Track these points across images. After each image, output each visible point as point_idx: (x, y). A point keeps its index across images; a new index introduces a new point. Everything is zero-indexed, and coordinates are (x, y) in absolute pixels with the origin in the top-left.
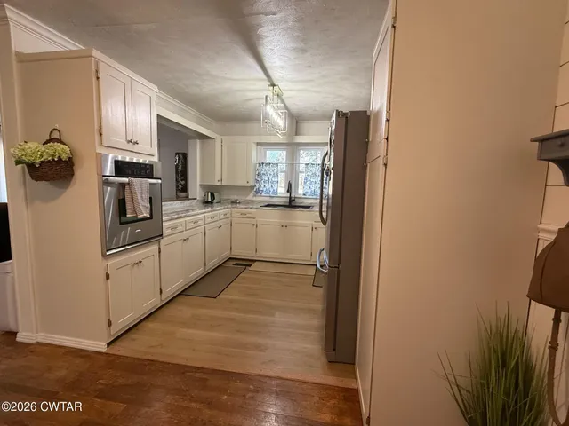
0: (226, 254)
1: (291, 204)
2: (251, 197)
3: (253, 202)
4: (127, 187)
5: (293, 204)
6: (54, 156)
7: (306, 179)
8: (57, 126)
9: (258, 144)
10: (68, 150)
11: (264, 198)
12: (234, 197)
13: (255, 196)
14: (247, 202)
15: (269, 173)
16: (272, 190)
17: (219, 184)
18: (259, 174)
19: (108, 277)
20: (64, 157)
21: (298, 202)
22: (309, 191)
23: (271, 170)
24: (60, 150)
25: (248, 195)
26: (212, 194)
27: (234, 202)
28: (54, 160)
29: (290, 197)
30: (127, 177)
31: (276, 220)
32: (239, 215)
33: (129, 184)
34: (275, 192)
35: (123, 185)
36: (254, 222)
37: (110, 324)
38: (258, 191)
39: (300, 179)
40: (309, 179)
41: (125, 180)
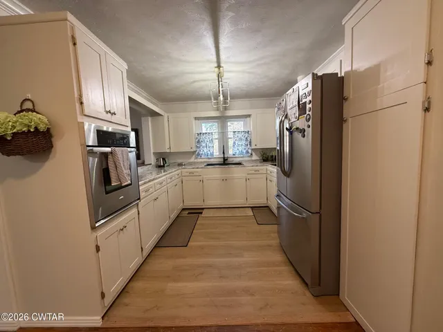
0: (181, 206)
1: (225, 162)
2: (193, 160)
3: (195, 163)
4: (110, 157)
5: (226, 162)
6: (29, 126)
7: (234, 143)
8: (29, 96)
9: (196, 118)
10: (45, 120)
11: (204, 159)
12: (180, 161)
13: (196, 158)
14: (190, 164)
15: (206, 140)
16: (209, 153)
17: (168, 151)
18: (198, 142)
19: (98, 249)
20: (42, 127)
21: (230, 160)
22: (238, 152)
23: (207, 138)
24: (36, 120)
25: (191, 158)
26: (164, 159)
27: (180, 165)
28: (29, 131)
29: (224, 158)
30: (109, 147)
31: (218, 176)
32: (188, 174)
33: (111, 153)
34: (212, 154)
35: (105, 155)
36: (200, 178)
37: (103, 295)
38: (198, 154)
39: (229, 144)
40: (237, 142)
41: (108, 149)
